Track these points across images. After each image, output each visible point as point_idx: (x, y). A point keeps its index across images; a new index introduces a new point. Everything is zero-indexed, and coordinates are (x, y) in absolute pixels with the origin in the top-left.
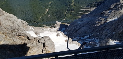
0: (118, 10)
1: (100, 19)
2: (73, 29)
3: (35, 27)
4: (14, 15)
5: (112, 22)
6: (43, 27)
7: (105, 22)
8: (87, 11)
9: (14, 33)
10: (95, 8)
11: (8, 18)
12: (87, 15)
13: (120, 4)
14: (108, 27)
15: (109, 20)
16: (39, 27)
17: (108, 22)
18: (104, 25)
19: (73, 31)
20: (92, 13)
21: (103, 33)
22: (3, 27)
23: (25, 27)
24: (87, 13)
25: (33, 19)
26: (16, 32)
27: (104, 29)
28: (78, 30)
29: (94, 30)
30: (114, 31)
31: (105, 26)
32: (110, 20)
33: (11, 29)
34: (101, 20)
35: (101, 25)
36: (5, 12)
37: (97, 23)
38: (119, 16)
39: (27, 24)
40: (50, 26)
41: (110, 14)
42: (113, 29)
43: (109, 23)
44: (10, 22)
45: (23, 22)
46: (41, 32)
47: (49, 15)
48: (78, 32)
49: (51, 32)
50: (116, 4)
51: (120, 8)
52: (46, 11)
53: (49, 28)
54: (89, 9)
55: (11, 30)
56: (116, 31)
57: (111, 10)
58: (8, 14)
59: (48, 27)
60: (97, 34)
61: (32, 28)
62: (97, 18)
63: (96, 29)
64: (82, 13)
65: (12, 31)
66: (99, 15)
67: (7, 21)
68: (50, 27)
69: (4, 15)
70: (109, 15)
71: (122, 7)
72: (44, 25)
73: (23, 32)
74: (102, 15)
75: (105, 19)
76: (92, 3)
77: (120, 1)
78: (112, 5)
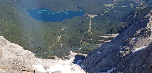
0: (145, 37)
1: (124, 47)
2: (92, 60)
3: (43, 60)
4: (20, 45)
5: (140, 51)
6: (54, 58)
7: (131, 52)
8: (108, 39)
9: (17, 67)
10: (118, 34)
11: (11, 48)
12: (108, 43)
13: (147, 30)
14: (136, 58)
15: (136, 49)
16: (48, 59)
17: (135, 51)
18: (131, 56)
19: (92, 64)
20: (114, 41)
21: (130, 65)
22: (4, 59)
23: (31, 60)
24: (108, 41)
25: (42, 49)
26: (19, 65)
27: (131, 61)
28: (98, 62)
29: (118, 62)
30: (144, 63)
31: (132, 57)
32: (138, 49)
33: (14, 62)
34: (126, 49)
35: (127, 55)
36: (8, 42)
37: (122, 54)
38: (148, 44)
39: (34, 56)
40: (63, 58)
41: (136, 42)
42: (143, 61)
43: (136, 52)
44: (13, 54)
45: (29, 53)
46: (51, 65)
47: (61, 44)
48: (98, 65)
49: (63, 65)
50: (142, 29)
51: (148, 34)
52: (58, 39)
53: (61, 61)
54: (110, 37)
55: (14, 64)
56: (146, 63)
57: (137, 37)
58: (12, 44)
59: (60, 59)
60: (123, 67)
61: (39, 60)
62: (121, 47)
63: (120, 61)
64: (102, 41)
65: (15, 65)
66: (123, 43)
67: (9, 52)
68: (63, 59)
69: (7, 45)
70: (135, 43)
71: (151, 33)
72: (55, 57)
73: (29, 66)
74: (126, 43)
75: (130, 48)
76: (113, 29)
77: (146, 26)
78: (137, 31)
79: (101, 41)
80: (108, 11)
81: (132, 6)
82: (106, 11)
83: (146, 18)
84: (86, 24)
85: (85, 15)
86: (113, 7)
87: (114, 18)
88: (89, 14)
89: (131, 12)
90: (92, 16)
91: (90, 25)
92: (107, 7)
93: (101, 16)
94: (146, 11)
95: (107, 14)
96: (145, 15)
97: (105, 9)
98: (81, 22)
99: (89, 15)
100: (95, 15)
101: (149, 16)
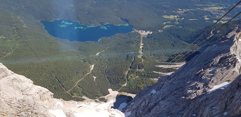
0: (228, 68)
1: (194, 84)
2: (143, 104)
3: (65, 102)
4: (28, 77)
5: (219, 90)
6: (83, 100)
7: (205, 91)
8: (168, 70)
9: (23, 113)
10: (184, 63)
11: (14, 82)
12: (168, 76)
13: (230, 56)
14: (213, 102)
15: (213, 87)
16: (73, 101)
17: (211, 90)
18: (205, 97)
19: (143, 110)
20: (178, 72)
21: (204, 113)
22: (3, 100)
23: (46, 101)
24: (169, 74)
25: (63, 84)
26: (27, 110)
27: (205, 106)
28: (153, 107)
29: (184, 108)
30: (225, 110)
31: (207, 99)
32: (216, 87)
33: (18, 105)
34: (197, 87)
35: (199, 97)
36: (10, 72)
37: (190, 94)
38: (232, 80)
39: (51, 95)
40: (97, 100)
41: (213, 76)
42: (224, 106)
43: (213, 92)
44: (17, 92)
45: (43, 91)
46: (77, 111)
47: (95, 77)
48: (153, 111)
49: (97, 110)
50: (223, 55)
51: (232, 63)
52: (90, 68)
53: (93, 104)
54: (171, 66)
55: (18, 107)
56: (229, 110)
57: (214, 68)
58: (16, 76)
59: (91, 101)
60: (192, 116)
61: (59, 102)
62: (190, 84)
63: (188, 106)
64: (160, 73)
65: (20, 109)
66: (192, 78)
67: (11, 88)
68: (96, 102)
69: (8, 77)
70: (211, 77)
71: (236, 62)
72: (84, 97)
73: (42, 112)
74: (198, 77)
75: (204, 85)
76: (177, 55)
77: (229, 51)
78: (214, 58)
79: (158, 74)
80: (170, 26)
81: (208, 19)
82: (167, 26)
83: (229, 37)
84: (135, 45)
85: (133, 32)
86: (177, 19)
87: (179, 37)
88: (139, 30)
89: (205, 28)
90: (144, 34)
91: (141, 47)
92: (168, 20)
93: (159, 34)
94: (228, 27)
95: (168, 30)
96: (227, 34)
97: (165, 23)
98: (127, 43)
99: (140, 32)
100: (148, 32)
101: (234, 35)
